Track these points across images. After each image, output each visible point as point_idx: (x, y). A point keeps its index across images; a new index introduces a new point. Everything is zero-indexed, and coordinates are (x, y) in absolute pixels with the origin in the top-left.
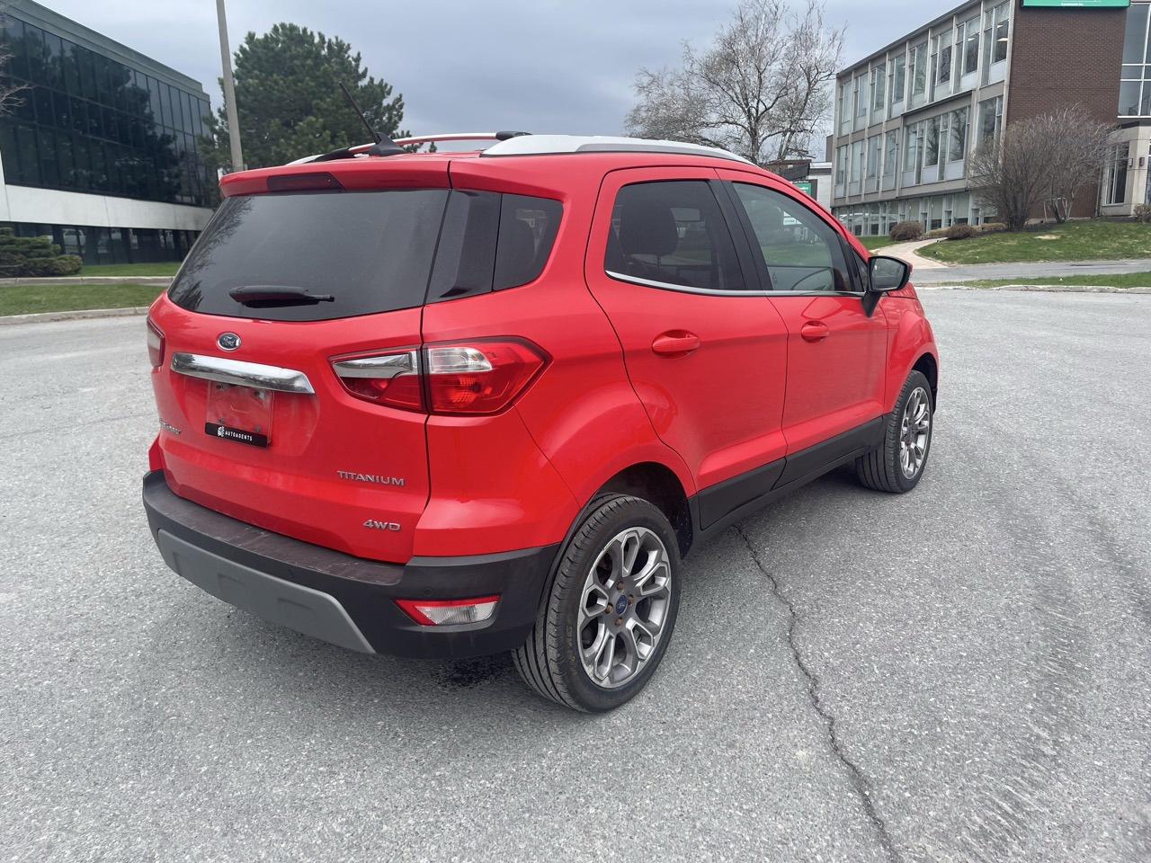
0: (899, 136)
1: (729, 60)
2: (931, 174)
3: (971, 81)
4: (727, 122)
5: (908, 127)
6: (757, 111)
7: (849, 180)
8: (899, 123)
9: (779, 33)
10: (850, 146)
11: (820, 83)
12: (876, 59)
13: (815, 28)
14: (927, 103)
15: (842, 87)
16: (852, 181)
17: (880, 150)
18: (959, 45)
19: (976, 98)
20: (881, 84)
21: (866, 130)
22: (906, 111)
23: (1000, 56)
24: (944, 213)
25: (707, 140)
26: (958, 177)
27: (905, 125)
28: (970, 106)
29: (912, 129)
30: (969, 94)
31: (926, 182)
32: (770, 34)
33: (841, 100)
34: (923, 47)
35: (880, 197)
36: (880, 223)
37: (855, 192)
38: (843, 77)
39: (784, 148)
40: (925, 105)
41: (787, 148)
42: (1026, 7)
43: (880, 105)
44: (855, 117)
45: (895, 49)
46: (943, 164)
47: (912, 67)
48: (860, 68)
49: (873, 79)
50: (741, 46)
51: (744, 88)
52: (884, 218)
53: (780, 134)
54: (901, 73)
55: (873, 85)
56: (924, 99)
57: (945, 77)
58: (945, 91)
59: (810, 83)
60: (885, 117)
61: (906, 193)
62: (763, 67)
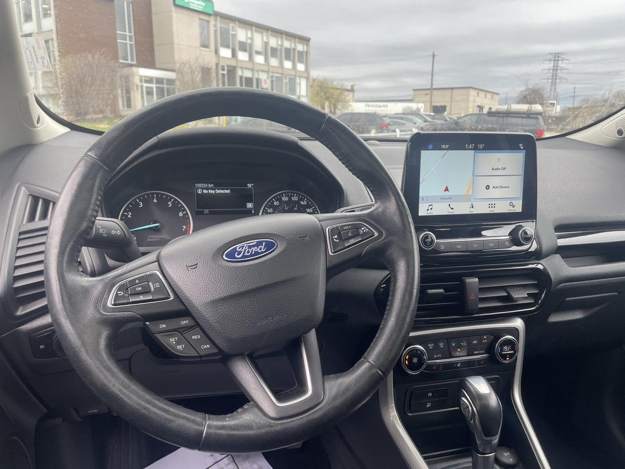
23: (47, 16)
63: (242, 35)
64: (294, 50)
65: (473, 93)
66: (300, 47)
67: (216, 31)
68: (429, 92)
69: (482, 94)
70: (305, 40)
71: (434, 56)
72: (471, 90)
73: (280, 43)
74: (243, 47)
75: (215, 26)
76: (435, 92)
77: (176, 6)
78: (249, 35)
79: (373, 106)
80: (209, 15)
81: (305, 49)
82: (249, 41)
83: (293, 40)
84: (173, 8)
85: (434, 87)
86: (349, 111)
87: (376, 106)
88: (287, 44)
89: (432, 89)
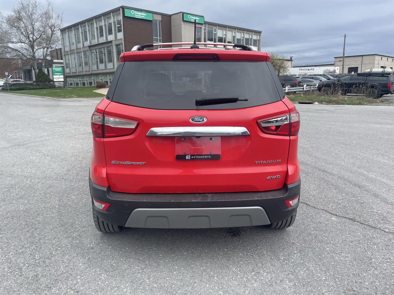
0: (88, 53)
1: (19, 19)
2: (102, 66)
3: (111, 38)
4: (21, 42)
5: (91, 50)
6: (33, 39)
7: (71, 67)
8: (88, 49)
9: (38, 11)
10: (70, 55)
11: (55, 32)
12: (75, 26)
13: (51, 12)
14: (97, 43)
15: (63, 34)
16: (72, 68)
17: (82, 57)
18: (105, 25)
19: (114, 43)
20: (78, 35)
21: (75, 50)
22: (89, 45)
23: (120, 31)
24: (108, 79)
25: (12, 48)
26: (111, 68)
27: (90, 50)
28: (112, 46)
29: (92, 51)
30: (111, 42)
31: (100, 69)
32: (34, 11)
33: (63, 38)
34: (92, 24)
35: (84, 73)
36: (86, 82)
37: (74, 71)
38: (63, 31)
39: (45, 54)
40: (96, 44)
41: (46, 54)
42: (126, 16)
43: (79, 42)
44: (70, 45)
45: (82, 23)
46: (105, 63)
47: (89, 30)
48: (69, 28)
49: (75, 32)
50: (23, 14)
51: (26, 30)
52: (87, 80)
53: (42, 49)
54: (85, 32)
55: (75, 35)
56: (95, 42)
57: (102, 35)
58: (102, 40)
59: (52, 31)
60: (82, 46)
61: (94, 72)
62: (33, 23)
63: (220, 33)
64: (251, 39)
65: (377, 58)
66: (255, 37)
67: (205, 33)
68: (342, 59)
69: (384, 59)
70: (258, 33)
71: (345, 36)
72: (376, 56)
73: (242, 36)
74: (221, 40)
75: (205, 30)
76: (346, 59)
77: (183, 21)
78: (224, 33)
79: (304, 70)
80: (202, 24)
81: (258, 38)
82: (224, 36)
83: (251, 33)
84: (182, 23)
85: (345, 56)
86: (288, 73)
87: (306, 70)
88: (247, 36)
89: (344, 57)
